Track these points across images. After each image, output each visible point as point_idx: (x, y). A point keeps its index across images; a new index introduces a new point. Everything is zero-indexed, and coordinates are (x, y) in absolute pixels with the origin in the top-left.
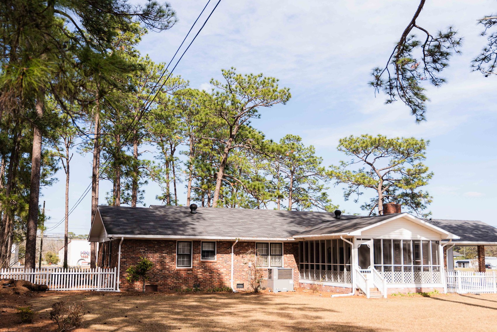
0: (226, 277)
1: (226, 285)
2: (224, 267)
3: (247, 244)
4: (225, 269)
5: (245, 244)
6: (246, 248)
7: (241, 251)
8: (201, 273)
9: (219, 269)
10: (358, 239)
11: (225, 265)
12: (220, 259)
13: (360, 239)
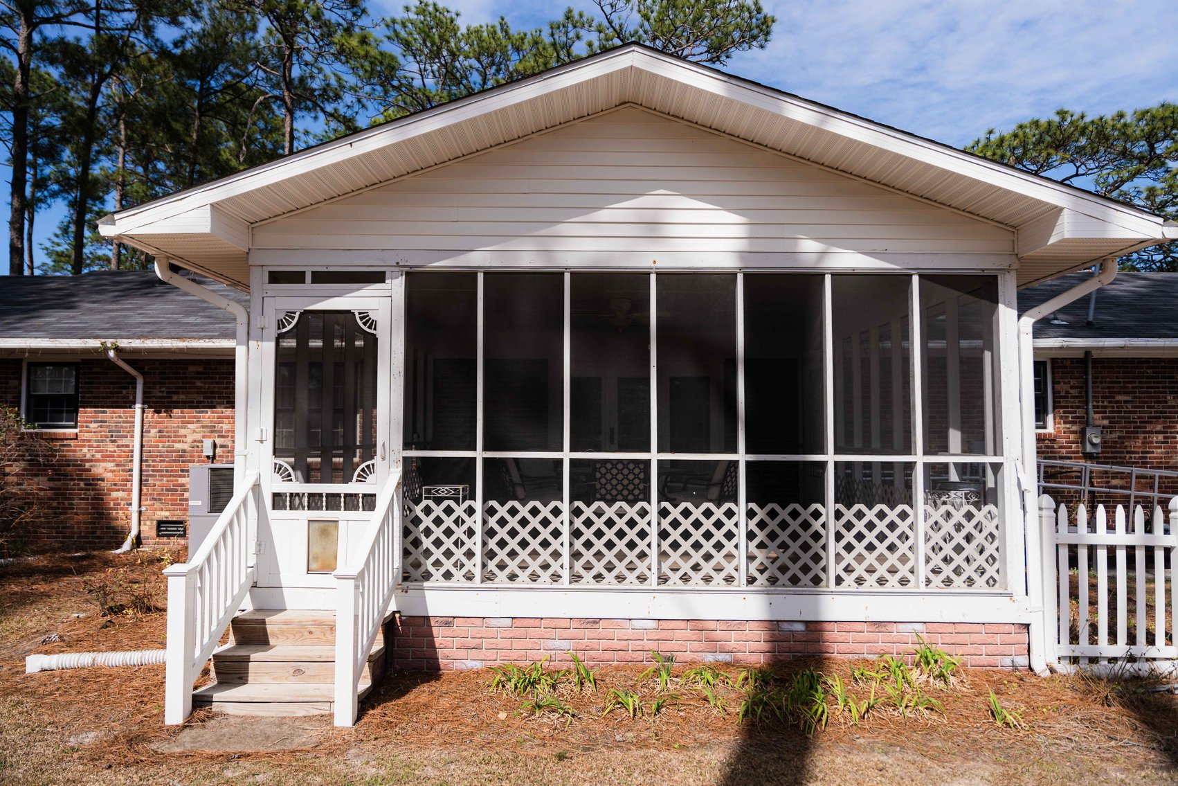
0: (114, 494)
1: (114, 523)
2: (107, 457)
3: (200, 369)
4: (110, 465)
5: (192, 369)
6: (199, 384)
7: (175, 398)
8: (15, 479)
9: (87, 465)
10: (276, 277)
11: (111, 447)
12: (93, 426)
13: (296, 277)
